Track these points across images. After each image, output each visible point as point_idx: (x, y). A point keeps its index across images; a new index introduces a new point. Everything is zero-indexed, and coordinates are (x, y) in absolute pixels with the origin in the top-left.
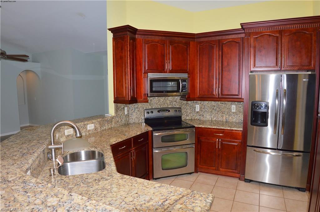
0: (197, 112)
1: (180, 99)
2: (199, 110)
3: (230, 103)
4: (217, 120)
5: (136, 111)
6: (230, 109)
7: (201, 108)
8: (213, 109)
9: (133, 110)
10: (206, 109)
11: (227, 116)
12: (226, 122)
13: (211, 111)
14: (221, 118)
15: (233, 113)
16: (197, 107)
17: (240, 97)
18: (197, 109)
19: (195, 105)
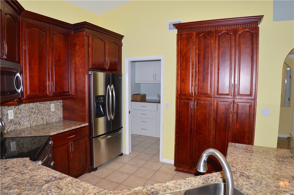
0: (11, 121)
2: (13, 118)
3: (49, 102)
4: (37, 124)
6: (50, 109)
7: (15, 113)
8: (32, 112)
10: (23, 114)
11: (48, 118)
12: (47, 124)
13: (30, 116)
14: (42, 120)
15: (53, 112)
16: (11, 113)
17: (71, 94)
18: (11, 116)
19: (7, 110)
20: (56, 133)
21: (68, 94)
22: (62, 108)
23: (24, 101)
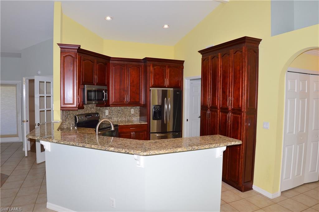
0: (107, 116)
1: (96, 106)
2: (108, 114)
3: (130, 107)
4: (121, 120)
5: (68, 117)
6: (130, 112)
7: (109, 112)
8: (119, 113)
9: (67, 117)
10: (114, 113)
11: (129, 117)
12: (128, 121)
13: (117, 115)
14: (125, 118)
15: (132, 114)
16: (107, 112)
17: (141, 103)
18: (107, 113)
19: (105, 110)
20: (122, 125)
21: (139, 103)
22: (139, 112)
23: (111, 106)
